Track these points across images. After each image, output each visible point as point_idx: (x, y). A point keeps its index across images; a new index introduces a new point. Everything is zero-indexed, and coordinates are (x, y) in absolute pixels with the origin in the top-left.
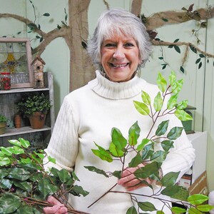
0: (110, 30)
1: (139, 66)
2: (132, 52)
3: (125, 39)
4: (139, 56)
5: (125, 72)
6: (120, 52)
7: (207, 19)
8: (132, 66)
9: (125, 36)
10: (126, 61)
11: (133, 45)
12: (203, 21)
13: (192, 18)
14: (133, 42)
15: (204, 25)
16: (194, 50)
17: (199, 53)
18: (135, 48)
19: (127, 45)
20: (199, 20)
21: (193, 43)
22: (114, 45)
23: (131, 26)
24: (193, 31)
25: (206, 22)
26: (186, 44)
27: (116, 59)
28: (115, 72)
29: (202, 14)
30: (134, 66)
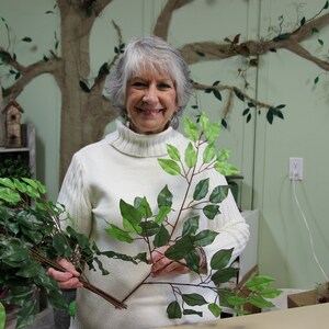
0: (140, 64)
1: (175, 114)
2: (167, 95)
3: (160, 78)
4: (177, 101)
5: (156, 120)
6: (153, 94)
7: (258, 55)
8: (167, 113)
9: (160, 74)
10: (159, 106)
11: (169, 87)
12: (252, 57)
13: (239, 53)
14: (170, 83)
15: (254, 63)
16: (241, 96)
17: (247, 101)
18: (172, 91)
19: (162, 86)
20: (248, 56)
21: (239, 88)
22: (145, 85)
23: (168, 61)
24: (240, 70)
25: (257, 59)
26: (229, 88)
27: (146, 103)
28: (145, 119)
29: (252, 48)
30: (170, 113)
